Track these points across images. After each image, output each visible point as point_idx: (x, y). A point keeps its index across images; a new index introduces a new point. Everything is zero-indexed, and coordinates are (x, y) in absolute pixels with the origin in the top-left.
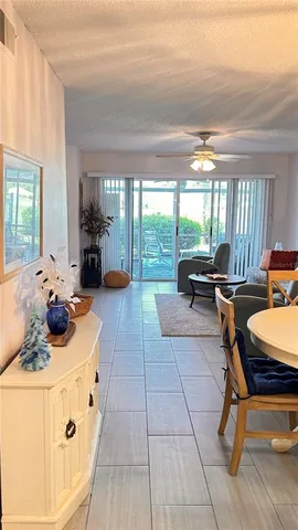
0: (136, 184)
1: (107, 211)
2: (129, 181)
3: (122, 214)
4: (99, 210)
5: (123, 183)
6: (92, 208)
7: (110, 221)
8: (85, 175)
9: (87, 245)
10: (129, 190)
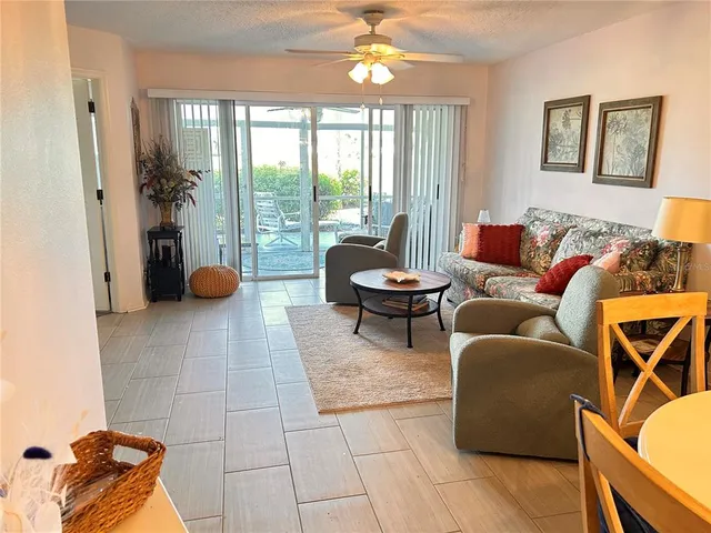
0: (240, 113)
1: (187, 161)
2: (226, 106)
3: (217, 164)
4: (173, 158)
5: (215, 111)
6: (159, 154)
7: (195, 179)
8: (143, 94)
9: (154, 222)
10: (228, 124)
